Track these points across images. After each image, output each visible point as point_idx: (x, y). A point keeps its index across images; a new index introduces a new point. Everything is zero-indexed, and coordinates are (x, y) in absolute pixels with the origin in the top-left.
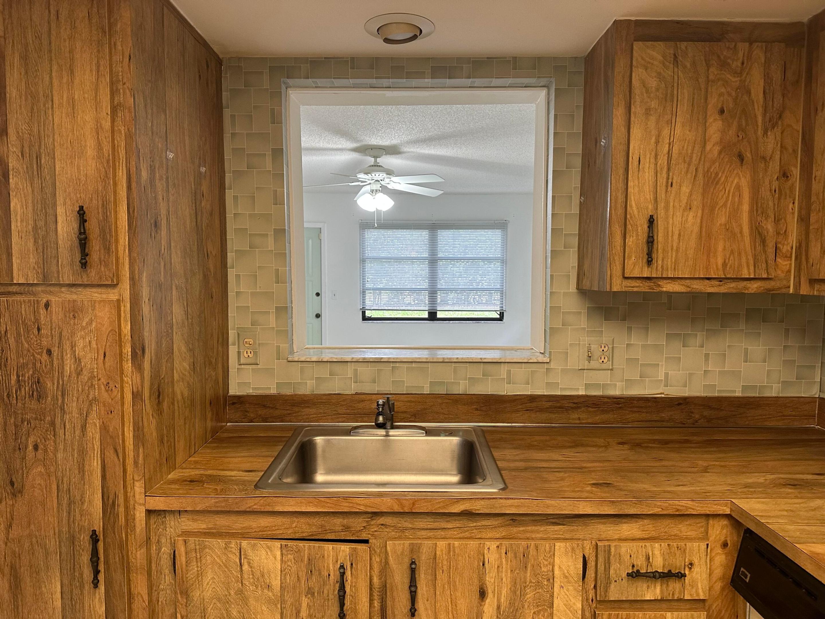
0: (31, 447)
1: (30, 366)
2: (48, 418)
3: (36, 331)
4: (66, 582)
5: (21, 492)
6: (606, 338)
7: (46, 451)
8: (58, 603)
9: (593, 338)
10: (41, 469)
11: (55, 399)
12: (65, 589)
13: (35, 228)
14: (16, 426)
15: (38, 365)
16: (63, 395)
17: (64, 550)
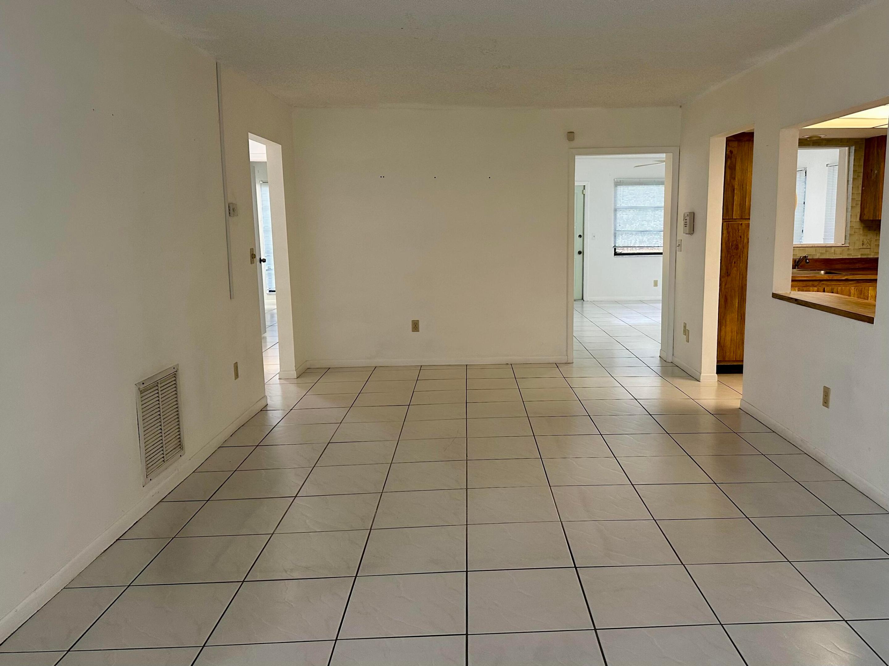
0: (733, 263)
1: (735, 241)
2: (739, 255)
3: (738, 231)
4: (739, 299)
5: (730, 275)
6: (869, 237)
7: (737, 264)
8: (737, 305)
9: (864, 238)
10: (736, 269)
11: (741, 249)
12: (739, 302)
13: (740, 204)
14: (730, 257)
15: (737, 240)
16: (743, 248)
17: (740, 291)
